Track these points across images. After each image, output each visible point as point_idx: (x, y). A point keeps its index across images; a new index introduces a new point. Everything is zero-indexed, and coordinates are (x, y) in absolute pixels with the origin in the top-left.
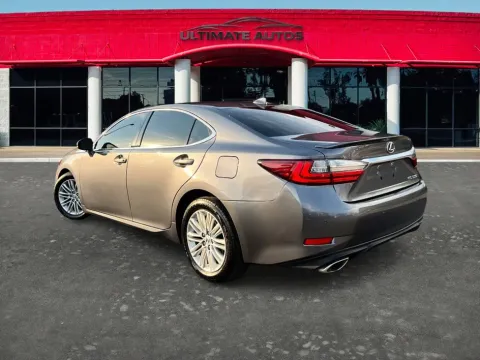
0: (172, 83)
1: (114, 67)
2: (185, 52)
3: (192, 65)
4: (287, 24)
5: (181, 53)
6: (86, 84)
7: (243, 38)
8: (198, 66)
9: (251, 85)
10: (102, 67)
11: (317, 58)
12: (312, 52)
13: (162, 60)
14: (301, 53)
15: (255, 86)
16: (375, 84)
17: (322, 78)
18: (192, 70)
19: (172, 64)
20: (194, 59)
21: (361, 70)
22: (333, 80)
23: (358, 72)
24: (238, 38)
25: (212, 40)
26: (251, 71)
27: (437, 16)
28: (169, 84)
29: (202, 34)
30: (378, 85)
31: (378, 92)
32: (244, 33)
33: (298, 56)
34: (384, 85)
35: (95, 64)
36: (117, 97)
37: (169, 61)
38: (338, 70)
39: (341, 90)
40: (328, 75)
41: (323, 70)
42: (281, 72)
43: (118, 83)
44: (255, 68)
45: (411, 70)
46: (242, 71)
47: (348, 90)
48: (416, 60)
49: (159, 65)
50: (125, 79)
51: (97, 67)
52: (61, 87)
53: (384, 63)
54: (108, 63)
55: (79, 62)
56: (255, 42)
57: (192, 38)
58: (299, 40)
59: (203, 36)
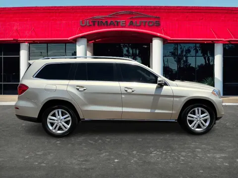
0: (75, 53)
1: (37, 43)
2: (83, 34)
3: (88, 42)
4: (149, 15)
5: (81, 35)
6: (18, 54)
7: (121, 24)
8: (92, 43)
9: (126, 55)
10: (29, 43)
11: (169, 38)
12: (166, 34)
13: (69, 39)
14: (159, 34)
16: (207, 55)
17: (172, 50)
18: (88, 45)
19: (74, 41)
20: (89, 38)
21: (198, 45)
22: (179, 52)
23: (196, 46)
24: (118, 25)
26: (126, 46)
28: (73, 54)
29: (94, 22)
30: (209, 55)
31: (209, 60)
32: (122, 22)
33: (156, 36)
34: (213, 55)
35: (24, 42)
37: (73, 39)
38: (182, 45)
39: (184, 58)
40: (176, 49)
41: (173, 46)
42: (146, 46)
43: (40, 54)
44: (129, 44)
45: (230, 45)
46: (120, 46)
47: (189, 58)
48: (234, 39)
49: (66, 42)
50: (44, 51)
51: (26, 44)
52: (3, 56)
53: (212, 41)
54: (34, 41)
55: (14, 40)
56: (129, 27)
57: (88, 24)
58: (157, 26)
59: (95, 24)
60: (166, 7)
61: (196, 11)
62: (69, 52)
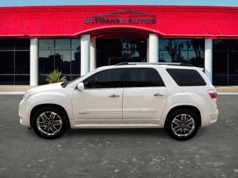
0: (79, 48)
1: (45, 39)
2: (87, 30)
3: (91, 38)
5: (84, 31)
6: (29, 49)
7: (121, 22)
8: (94, 38)
9: (125, 50)
10: (39, 39)
11: (164, 34)
12: (162, 31)
13: (74, 35)
14: (155, 31)
15: (127, 50)
16: (198, 49)
17: (167, 45)
18: (91, 41)
19: (79, 37)
20: (92, 34)
21: (190, 41)
22: (173, 47)
23: (188, 42)
24: (118, 22)
25: (103, 23)
26: (125, 41)
28: (77, 49)
30: (200, 49)
31: (199, 53)
32: (121, 20)
33: (153, 33)
34: (203, 49)
35: (34, 37)
36: (48, 57)
37: (77, 35)
38: (176, 40)
39: (178, 52)
40: (170, 44)
41: (168, 41)
42: (143, 42)
43: (48, 48)
44: (128, 40)
45: (219, 41)
46: (120, 41)
47: (182, 52)
48: (222, 35)
49: (71, 38)
50: (52, 46)
51: (36, 39)
52: (15, 51)
53: (203, 37)
54: (42, 37)
55: (25, 36)
57: (91, 22)
58: (153, 24)
59: (97, 21)
60: (161, 6)
61: (188, 10)
62: (74, 47)
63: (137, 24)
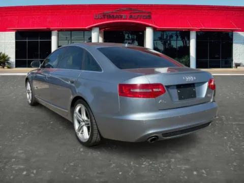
0: (91, 38)
1: (63, 31)
2: (97, 24)
3: (100, 30)
4: (144, 11)
5: (95, 25)
6: (50, 38)
7: (124, 17)
8: (102, 31)
9: (127, 39)
10: (58, 31)
11: (158, 27)
12: (155, 24)
13: (86, 28)
14: (150, 25)
15: (128, 40)
16: (185, 38)
17: (160, 36)
18: (100, 32)
19: (90, 30)
20: (100, 27)
22: (165, 37)
23: (177, 33)
24: (121, 18)
26: (127, 33)
27: (213, 8)
28: (89, 39)
29: (104, 16)
31: (186, 42)
34: (189, 39)
37: (89, 28)
38: (167, 32)
39: (169, 42)
40: (162, 35)
41: (161, 32)
42: (141, 33)
43: (66, 38)
44: (129, 32)
46: (123, 33)
47: (172, 41)
48: (204, 28)
49: (84, 30)
50: (69, 37)
51: (56, 31)
52: (39, 40)
53: (189, 29)
54: (61, 29)
55: (47, 29)
56: (129, 19)
57: (100, 17)
58: (149, 19)
59: (105, 17)
60: (155, 5)
62: (87, 38)
63: (136, 19)
